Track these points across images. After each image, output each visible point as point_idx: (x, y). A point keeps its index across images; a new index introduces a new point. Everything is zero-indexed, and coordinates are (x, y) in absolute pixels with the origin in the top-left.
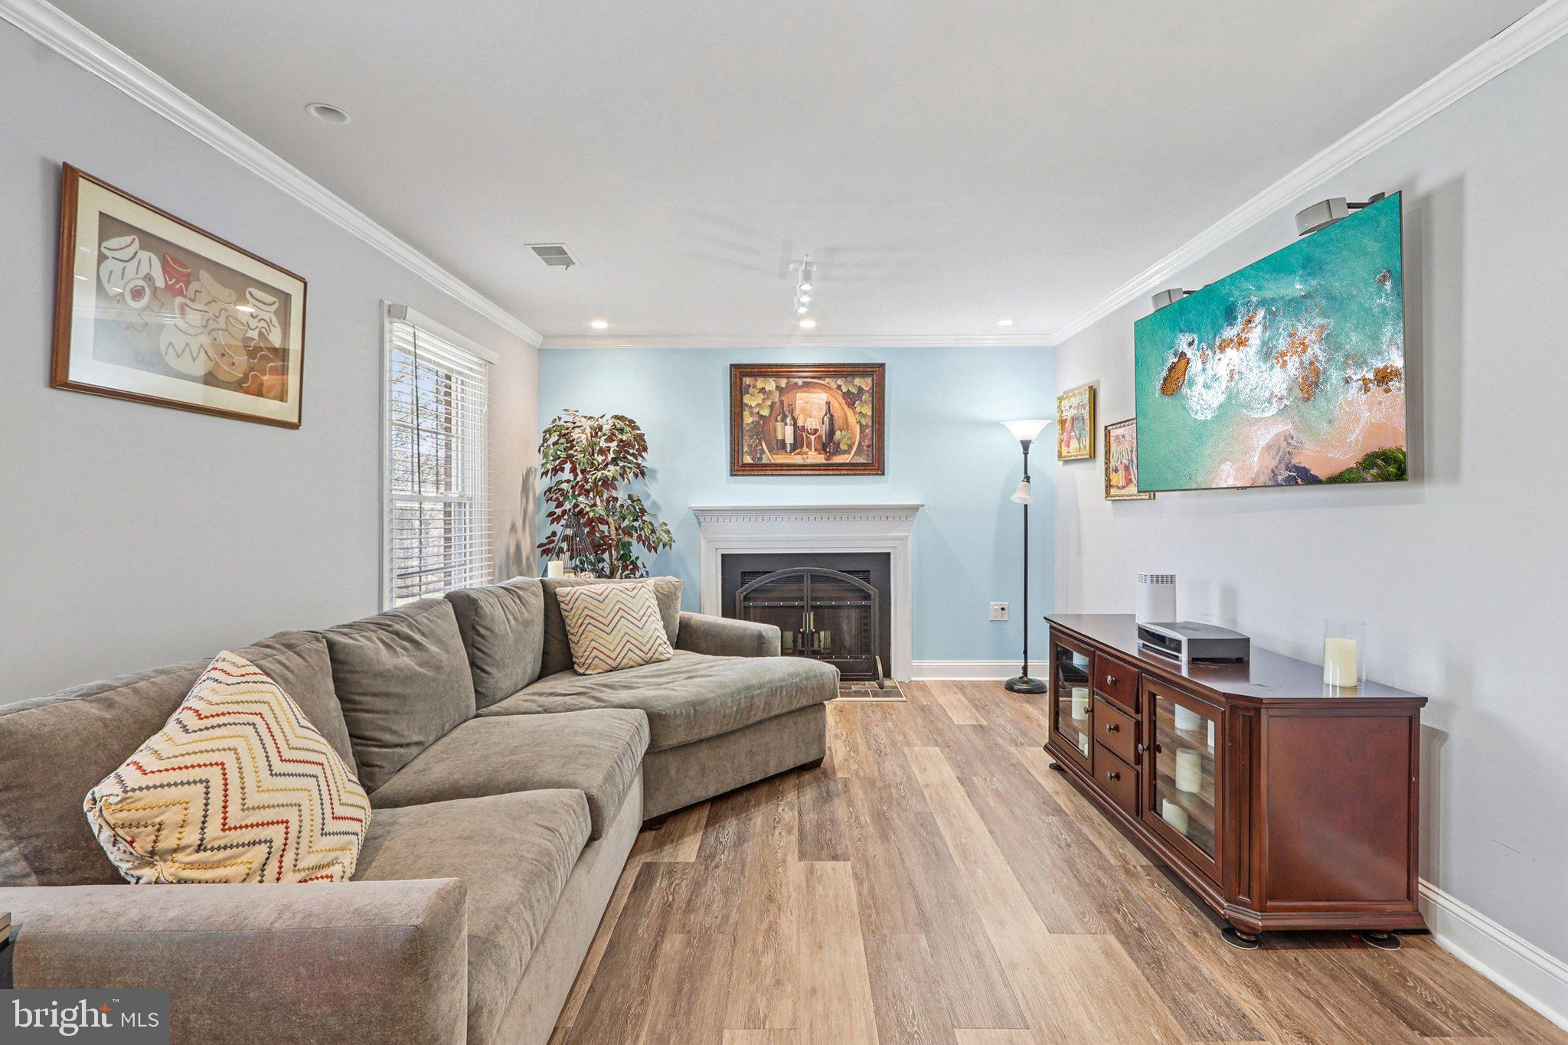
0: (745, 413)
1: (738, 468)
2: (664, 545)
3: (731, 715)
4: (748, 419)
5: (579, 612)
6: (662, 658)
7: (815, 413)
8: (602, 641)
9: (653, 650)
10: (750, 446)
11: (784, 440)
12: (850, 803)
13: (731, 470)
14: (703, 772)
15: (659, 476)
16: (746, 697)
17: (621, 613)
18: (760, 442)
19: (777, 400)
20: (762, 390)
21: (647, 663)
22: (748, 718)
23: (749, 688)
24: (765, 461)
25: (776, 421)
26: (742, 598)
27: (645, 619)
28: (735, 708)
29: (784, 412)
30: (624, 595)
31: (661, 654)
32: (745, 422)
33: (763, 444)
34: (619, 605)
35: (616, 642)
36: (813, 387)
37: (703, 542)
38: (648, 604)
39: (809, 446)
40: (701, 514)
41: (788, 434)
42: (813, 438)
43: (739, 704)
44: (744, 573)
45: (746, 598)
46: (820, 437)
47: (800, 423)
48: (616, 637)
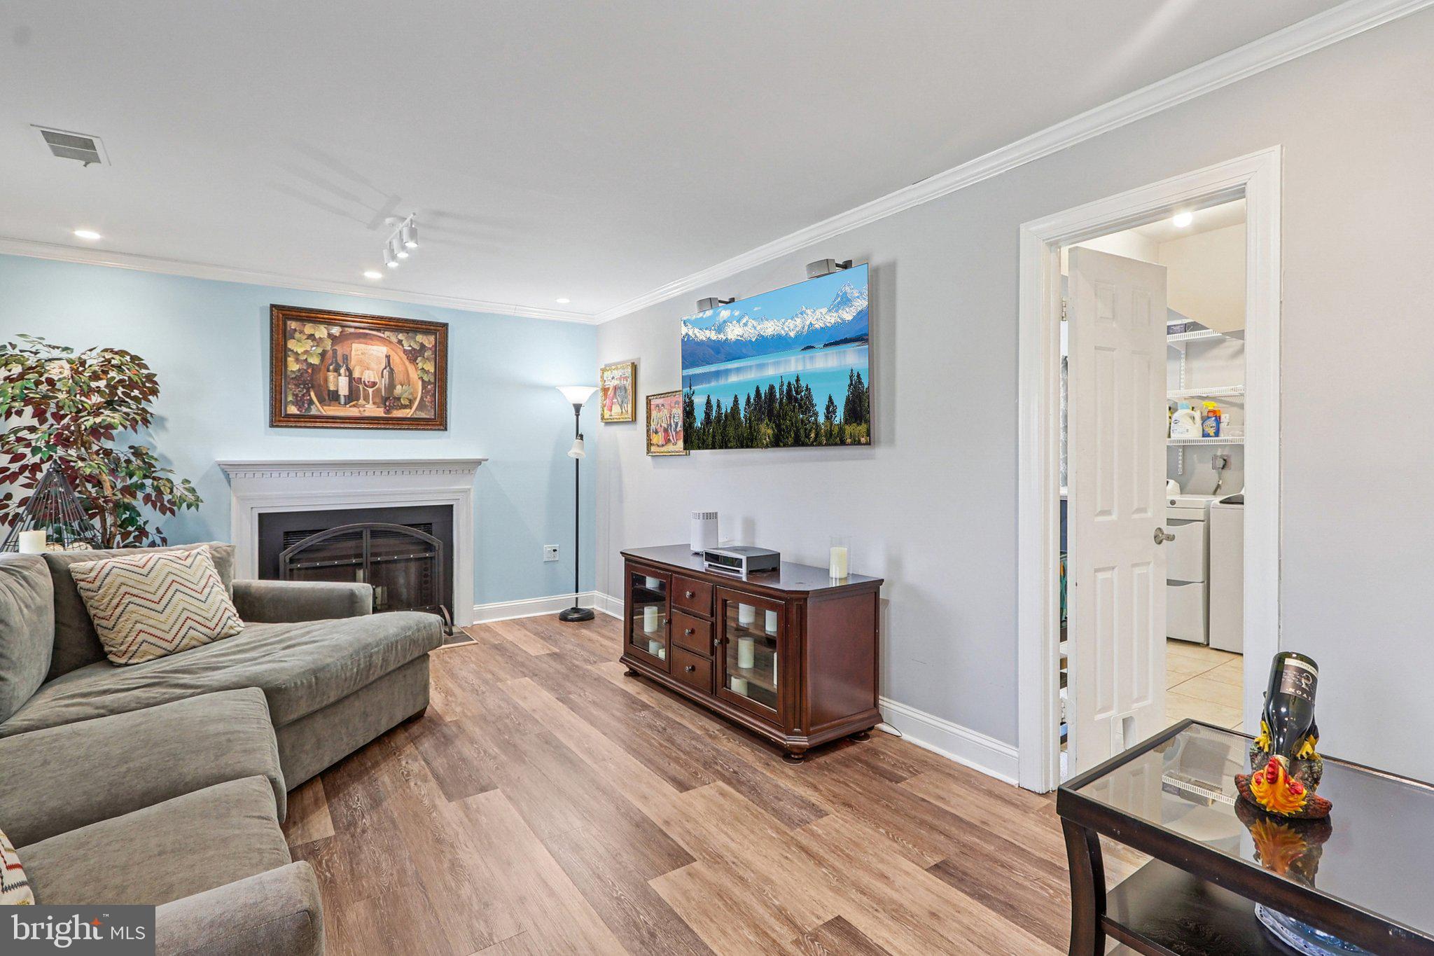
0: (289, 359)
1: (279, 418)
2: (189, 506)
3: (351, 677)
4: (293, 366)
5: (112, 591)
6: (232, 632)
7: (373, 365)
8: (151, 622)
9: (221, 625)
10: (296, 396)
11: (337, 391)
12: (472, 741)
13: (271, 421)
14: (319, 744)
15: (169, 425)
16: (365, 657)
17: (175, 586)
18: (308, 391)
19: (329, 348)
20: (311, 337)
21: (214, 640)
22: (367, 677)
23: (366, 647)
24: (314, 412)
25: (328, 371)
26: (288, 561)
27: (207, 590)
28: (355, 670)
29: (339, 363)
30: (175, 565)
31: (231, 628)
32: (289, 369)
33: (312, 394)
34: (171, 577)
35: (171, 621)
36: (371, 339)
37: (234, 500)
38: (208, 572)
39: (366, 399)
40: (228, 471)
41: (343, 386)
42: (370, 390)
43: (359, 665)
44: (287, 534)
45: (292, 561)
46: (379, 390)
47: (356, 375)
48: (171, 614)
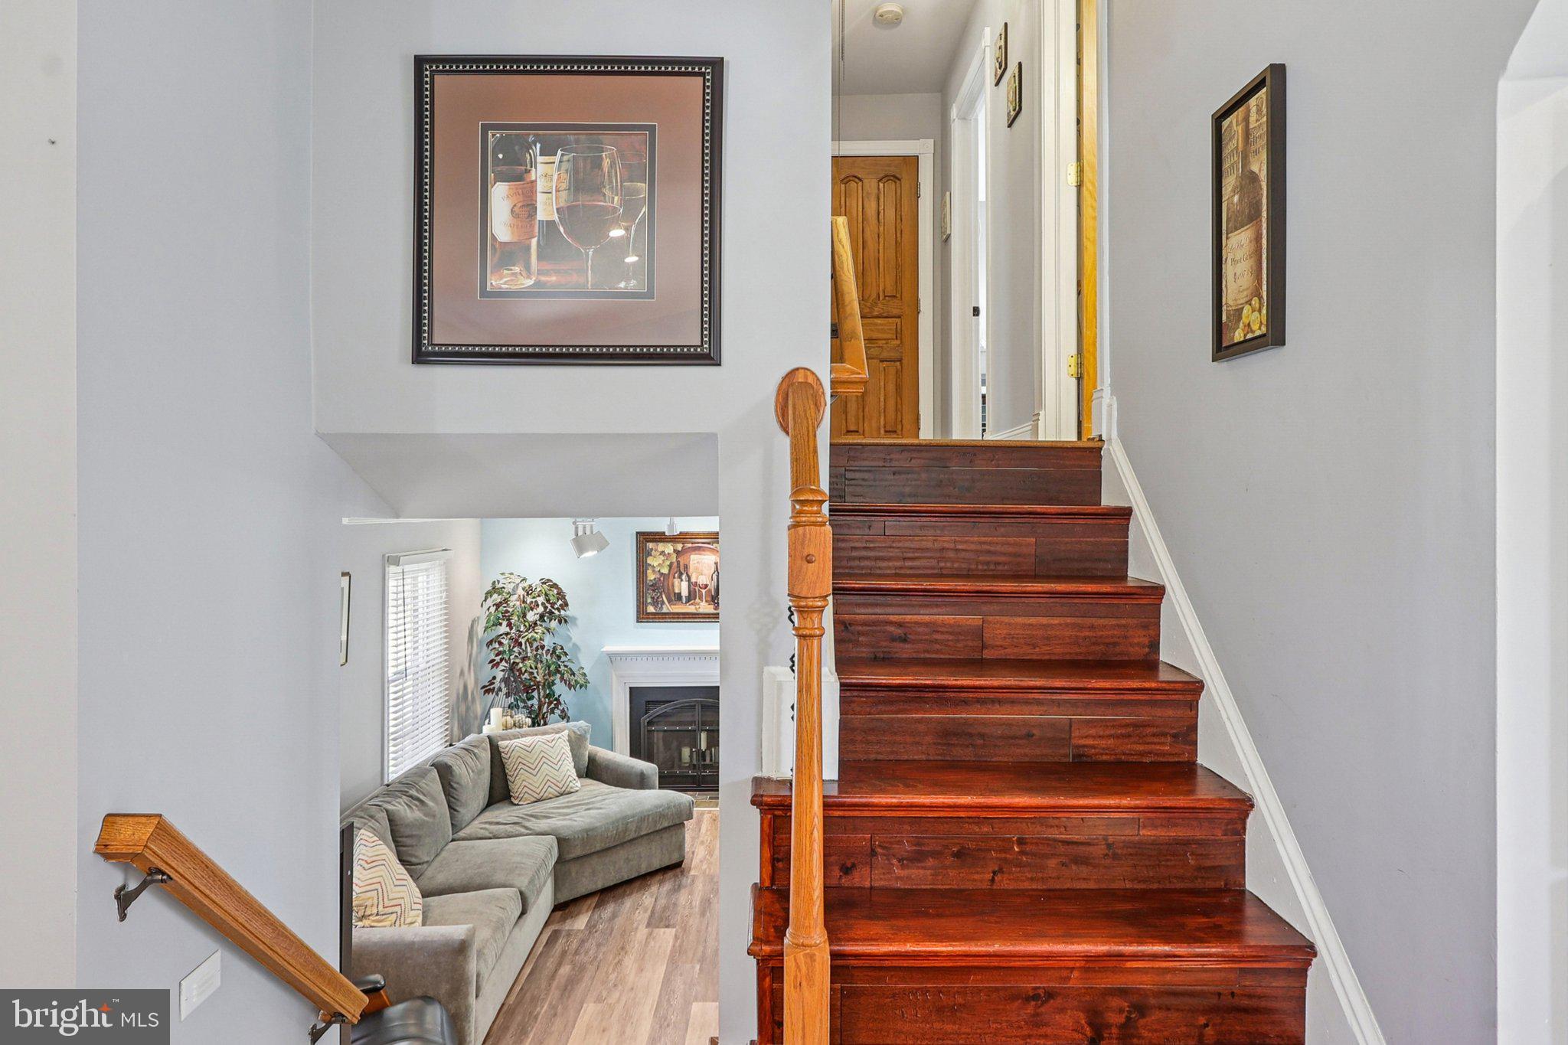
0: (648, 571)
1: (643, 616)
2: (581, 687)
3: (612, 835)
4: (651, 576)
5: (514, 760)
6: (572, 790)
7: (706, 571)
8: (530, 781)
9: (566, 786)
10: (653, 598)
11: (680, 593)
13: (638, 618)
15: (579, 622)
17: (544, 760)
18: (661, 594)
19: (674, 560)
20: (663, 553)
21: (562, 795)
22: (624, 838)
24: (665, 610)
25: (674, 578)
26: (646, 724)
27: (560, 762)
28: (615, 832)
29: (681, 570)
30: (546, 746)
31: (571, 788)
32: (649, 579)
33: (664, 596)
34: (542, 754)
35: (540, 780)
36: (704, 551)
37: (614, 676)
38: (563, 751)
39: (701, 598)
40: (613, 656)
41: (683, 588)
42: (704, 591)
43: (618, 829)
44: (648, 702)
45: (650, 723)
46: (710, 591)
47: (693, 580)
48: (540, 777)
